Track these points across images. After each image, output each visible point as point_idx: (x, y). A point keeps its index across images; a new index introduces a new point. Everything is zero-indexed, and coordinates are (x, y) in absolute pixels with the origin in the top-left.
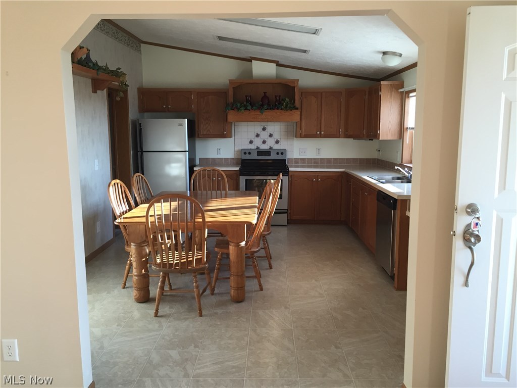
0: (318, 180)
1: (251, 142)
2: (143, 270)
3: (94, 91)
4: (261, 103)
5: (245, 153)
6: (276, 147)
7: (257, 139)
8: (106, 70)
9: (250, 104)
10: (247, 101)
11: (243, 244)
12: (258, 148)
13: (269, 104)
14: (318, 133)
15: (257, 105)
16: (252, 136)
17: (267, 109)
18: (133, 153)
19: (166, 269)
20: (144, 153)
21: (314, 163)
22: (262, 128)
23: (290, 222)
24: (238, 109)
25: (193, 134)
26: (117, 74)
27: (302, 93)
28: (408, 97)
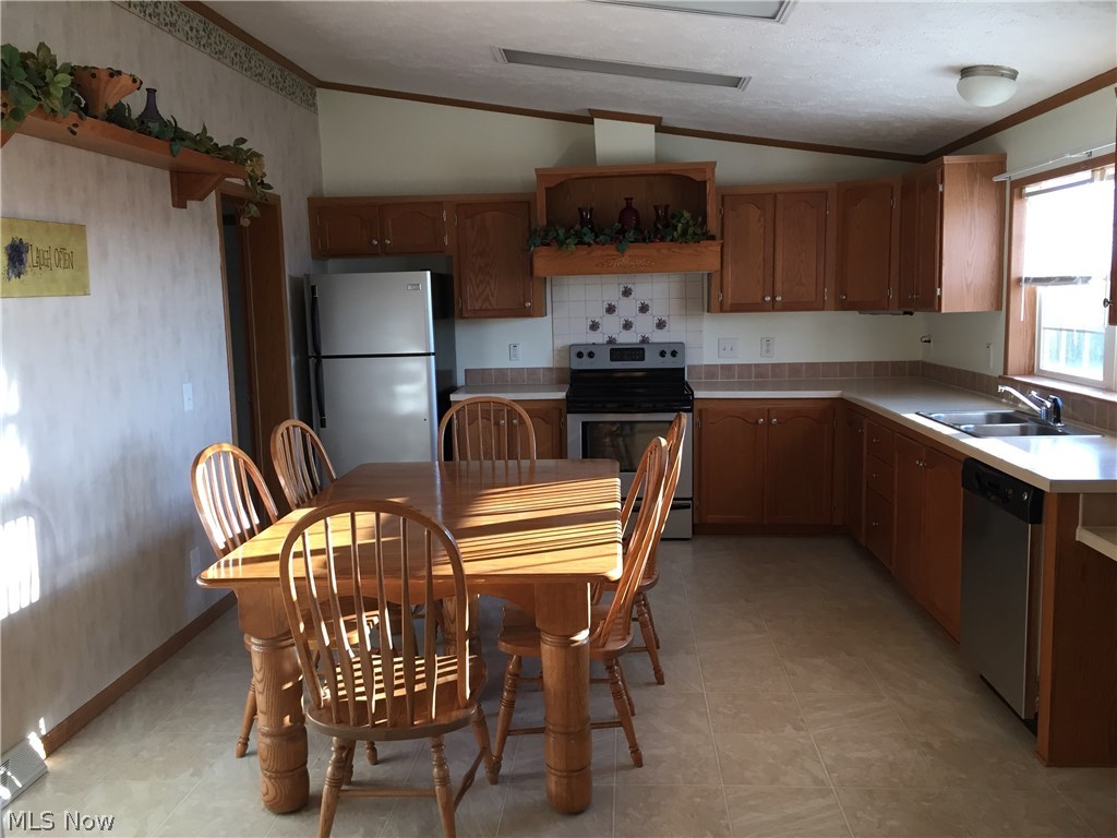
0: (769, 421)
1: (594, 326)
2: (287, 718)
3: (180, 201)
4: (618, 225)
5: (580, 355)
6: (658, 337)
7: (609, 317)
8: (202, 143)
9: (592, 230)
10: (583, 222)
11: (582, 636)
12: (611, 341)
13: (638, 229)
14: (768, 299)
15: (607, 231)
16: (598, 313)
17: (636, 241)
18: (296, 362)
19: (348, 729)
20: (323, 360)
21: (756, 377)
22: (622, 289)
23: (700, 529)
24: (561, 244)
25: (446, 310)
26: (236, 155)
27: (723, 197)
28: (1021, 196)
